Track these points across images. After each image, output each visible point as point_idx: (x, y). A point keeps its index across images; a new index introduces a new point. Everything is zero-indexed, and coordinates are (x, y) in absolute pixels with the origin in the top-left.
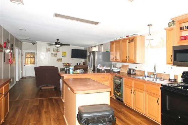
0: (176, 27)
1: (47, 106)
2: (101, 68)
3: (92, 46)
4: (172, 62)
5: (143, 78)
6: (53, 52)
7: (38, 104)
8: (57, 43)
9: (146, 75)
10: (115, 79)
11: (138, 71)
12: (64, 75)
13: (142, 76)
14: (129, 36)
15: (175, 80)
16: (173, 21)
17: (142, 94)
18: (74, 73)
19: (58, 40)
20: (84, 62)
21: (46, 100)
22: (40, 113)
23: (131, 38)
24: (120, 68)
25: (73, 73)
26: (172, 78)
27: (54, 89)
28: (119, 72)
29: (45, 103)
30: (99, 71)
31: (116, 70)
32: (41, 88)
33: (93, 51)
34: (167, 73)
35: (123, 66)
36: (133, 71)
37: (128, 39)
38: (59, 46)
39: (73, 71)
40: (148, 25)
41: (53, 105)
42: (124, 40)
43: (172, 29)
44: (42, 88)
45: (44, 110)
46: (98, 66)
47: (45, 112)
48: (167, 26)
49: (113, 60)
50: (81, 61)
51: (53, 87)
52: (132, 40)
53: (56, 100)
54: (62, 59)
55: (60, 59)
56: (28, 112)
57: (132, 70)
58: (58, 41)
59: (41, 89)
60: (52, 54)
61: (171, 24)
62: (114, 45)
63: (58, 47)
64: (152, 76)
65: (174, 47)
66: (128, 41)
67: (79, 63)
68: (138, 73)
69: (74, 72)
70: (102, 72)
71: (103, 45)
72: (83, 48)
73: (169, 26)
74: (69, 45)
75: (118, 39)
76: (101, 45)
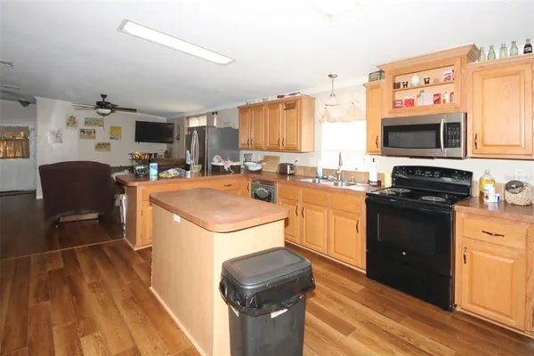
0: (386, 83)
1: (93, 267)
2: (221, 164)
3: (188, 115)
4: (380, 150)
5: (314, 182)
6: (85, 128)
7: (62, 266)
8: (100, 105)
9: (320, 174)
10: (254, 187)
11: (300, 167)
12: (136, 184)
13: (312, 178)
14: (285, 97)
15: (379, 182)
16: (381, 72)
17: (320, 214)
18: (163, 178)
19: (104, 96)
20: (166, 152)
21: (84, 251)
22: (76, 293)
23: (289, 100)
24: (260, 162)
25: (159, 178)
26: (374, 179)
27: (97, 219)
28: (259, 172)
29: (82, 259)
30: (217, 170)
31: (253, 167)
32: (59, 219)
33: (191, 126)
34: (361, 170)
35: (266, 159)
36: (292, 169)
37: (282, 102)
38: (108, 111)
39: (158, 173)
40: (330, 76)
41: (108, 263)
42: (273, 105)
43: (378, 87)
44: (61, 220)
45: (87, 280)
46: (215, 159)
47: (90, 286)
48: (366, 80)
49: (246, 146)
50: (160, 148)
51: (94, 216)
52: (291, 105)
53: (114, 250)
54: (109, 144)
55: (103, 144)
56: (36, 296)
57: (288, 167)
58: (106, 100)
59: (57, 222)
60: (82, 131)
61: (374, 76)
62: (248, 115)
63: (103, 115)
64: (330, 177)
65: (383, 120)
66: (281, 107)
67: (156, 155)
68: (299, 172)
69: (163, 175)
70: (225, 172)
71: (217, 113)
72: (163, 120)
73: (371, 80)
74: (134, 110)
75: (256, 101)
76: (213, 113)
